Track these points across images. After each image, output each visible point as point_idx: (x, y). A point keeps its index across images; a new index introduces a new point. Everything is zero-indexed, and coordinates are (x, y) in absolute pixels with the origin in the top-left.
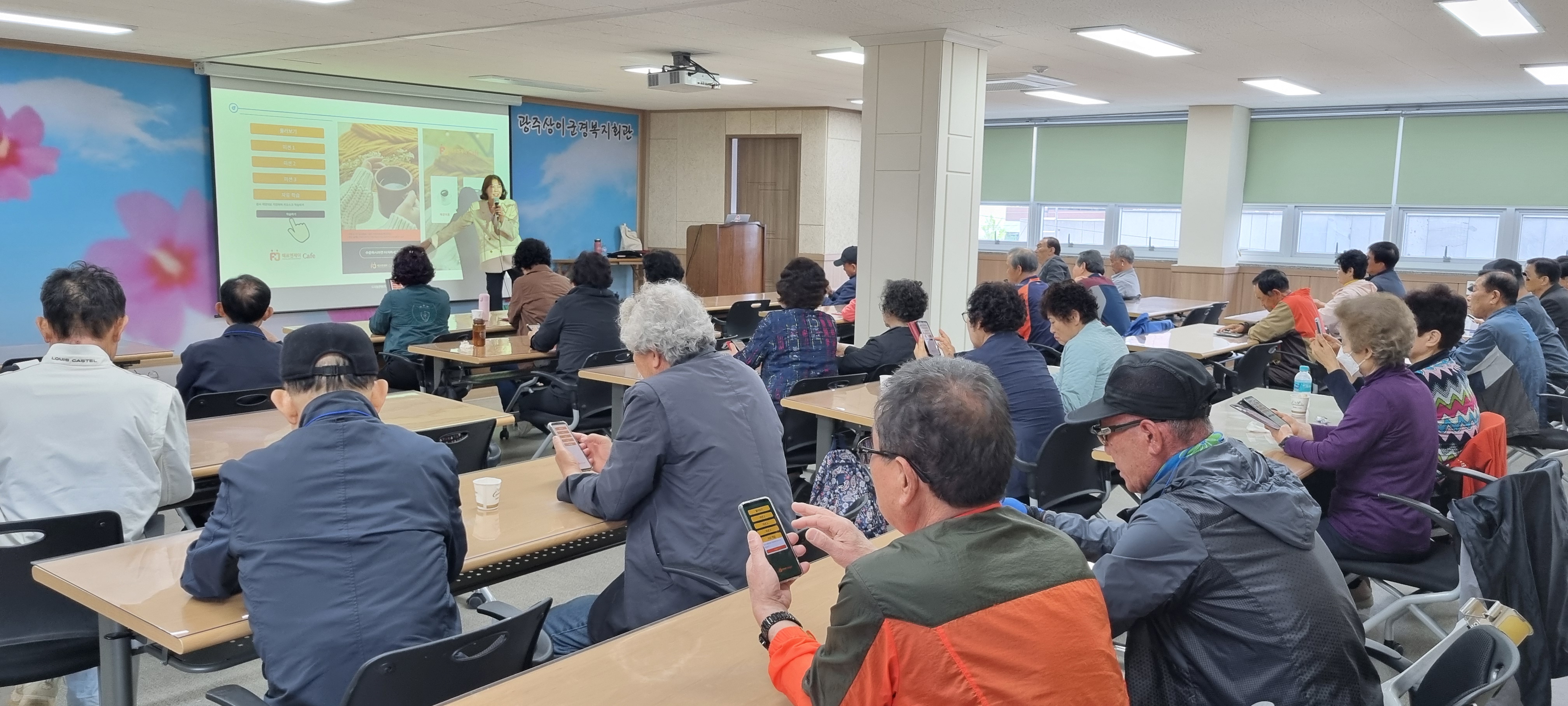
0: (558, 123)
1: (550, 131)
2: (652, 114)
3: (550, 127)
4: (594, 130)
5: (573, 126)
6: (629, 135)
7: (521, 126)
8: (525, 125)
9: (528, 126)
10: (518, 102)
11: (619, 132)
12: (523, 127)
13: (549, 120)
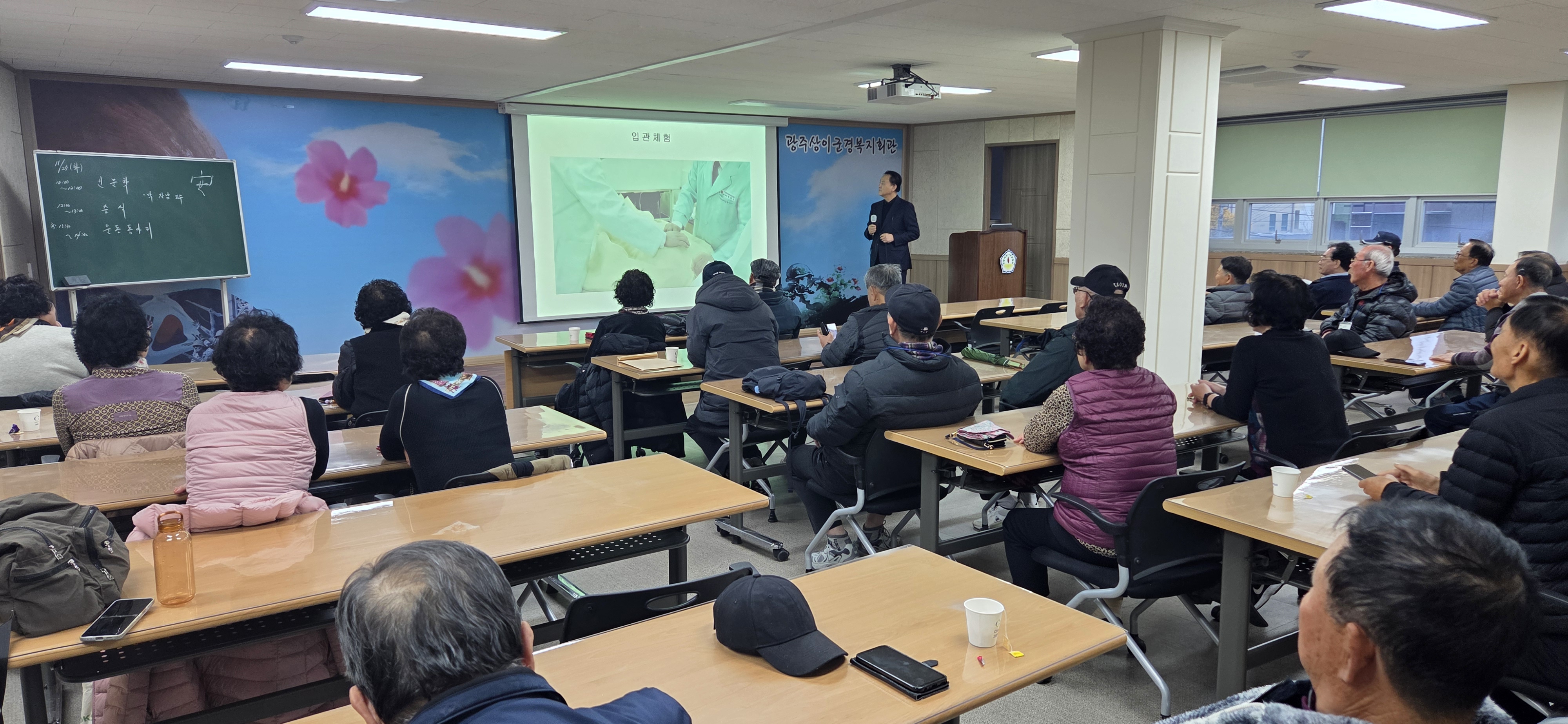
0: (824, 141)
1: (816, 149)
2: (915, 128)
3: (816, 145)
4: (859, 145)
5: (839, 143)
6: (893, 149)
7: (789, 145)
8: (793, 144)
9: (795, 145)
10: (785, 123)
11: (884, 146)
12: (791, 146)
13: (815, 138)
